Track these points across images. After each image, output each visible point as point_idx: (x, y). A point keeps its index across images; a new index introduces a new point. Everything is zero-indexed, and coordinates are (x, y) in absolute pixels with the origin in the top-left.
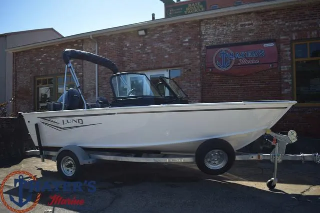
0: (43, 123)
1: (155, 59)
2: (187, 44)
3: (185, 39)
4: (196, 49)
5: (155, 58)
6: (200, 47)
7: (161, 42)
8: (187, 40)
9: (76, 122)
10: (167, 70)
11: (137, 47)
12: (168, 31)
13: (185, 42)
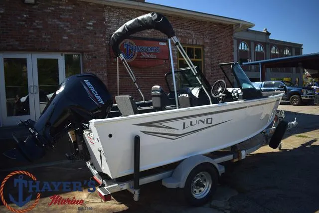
0: (145, 132)
1: (49, 39)
2: (92, 28)
3: (89, 22)
4: (102, 35)
5: (49, 37)
6: (105, 34)
7: (58, 19)
8: (91, 24)
9: (203, 122)
10: (62, 54)
11: (19, 18)
12: (67, 8)
13: (89, 25)
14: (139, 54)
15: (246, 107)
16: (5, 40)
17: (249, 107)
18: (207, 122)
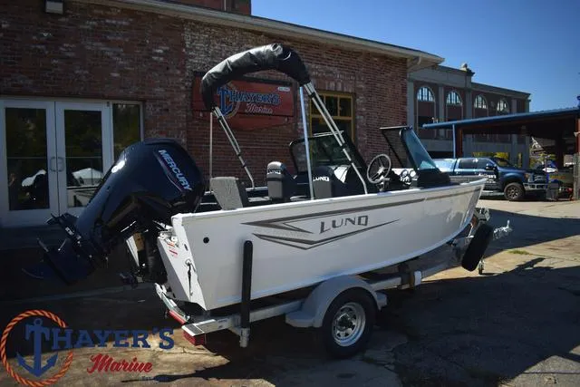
0: (260, 236)
1: (86, 75)
2: (161, 59)
3: (157, 48)
4: (178, 72)
5: (87, 72)
6: (183, 69)
7: (102, 41)
8: (160, 51)
9: (353, 223)
10: (108, 103)
11: (34, 38)
12: (119, 23)
13: (156, 54)
14: (243, 106)
15: (422, 200)
16: (9, 76)
17: (428, 199)
18: (359, 223)
